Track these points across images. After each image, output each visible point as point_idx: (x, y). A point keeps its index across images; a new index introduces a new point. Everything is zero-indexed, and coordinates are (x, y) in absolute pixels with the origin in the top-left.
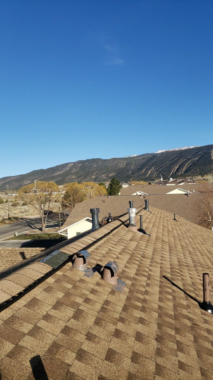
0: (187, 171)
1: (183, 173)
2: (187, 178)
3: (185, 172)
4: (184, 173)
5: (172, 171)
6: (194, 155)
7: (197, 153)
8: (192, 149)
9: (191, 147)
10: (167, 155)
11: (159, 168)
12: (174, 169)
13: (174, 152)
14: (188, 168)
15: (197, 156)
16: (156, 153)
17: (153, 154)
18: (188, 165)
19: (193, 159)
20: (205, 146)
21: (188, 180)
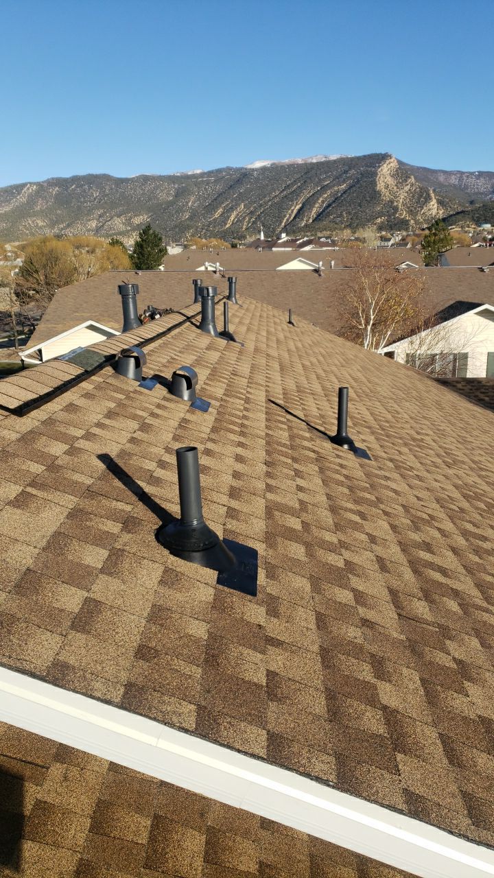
0: (319, 217)
1: (311, 221)
2: (319, 234)
3: (316, 218)
4: (313, 221)
5: (285, 216)
6: (338, 179)
7: (346, 172)
8: (335, 161)
9: (333, 157)
10: (275, 173)
11: (255, 207)
12: (290, 211)
13: (292, 168)
14: (323, 211)
15: (344, 182)
16: (250, 166)
17: (242, 168)
18: (323, 202)
19: (336, 188)
20: (365, 156)
21: (322, 240)
